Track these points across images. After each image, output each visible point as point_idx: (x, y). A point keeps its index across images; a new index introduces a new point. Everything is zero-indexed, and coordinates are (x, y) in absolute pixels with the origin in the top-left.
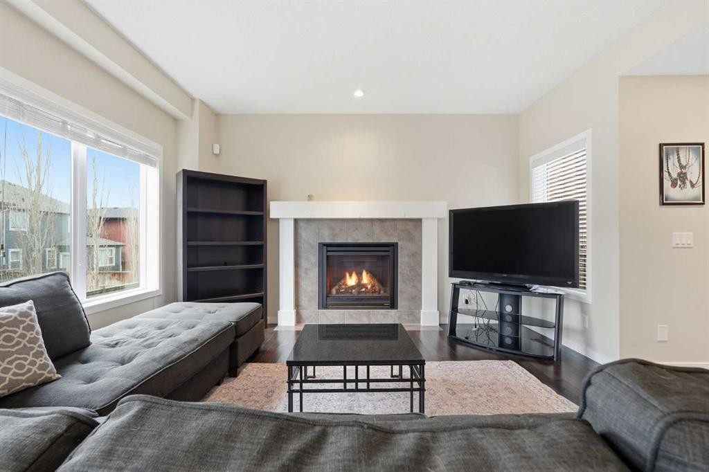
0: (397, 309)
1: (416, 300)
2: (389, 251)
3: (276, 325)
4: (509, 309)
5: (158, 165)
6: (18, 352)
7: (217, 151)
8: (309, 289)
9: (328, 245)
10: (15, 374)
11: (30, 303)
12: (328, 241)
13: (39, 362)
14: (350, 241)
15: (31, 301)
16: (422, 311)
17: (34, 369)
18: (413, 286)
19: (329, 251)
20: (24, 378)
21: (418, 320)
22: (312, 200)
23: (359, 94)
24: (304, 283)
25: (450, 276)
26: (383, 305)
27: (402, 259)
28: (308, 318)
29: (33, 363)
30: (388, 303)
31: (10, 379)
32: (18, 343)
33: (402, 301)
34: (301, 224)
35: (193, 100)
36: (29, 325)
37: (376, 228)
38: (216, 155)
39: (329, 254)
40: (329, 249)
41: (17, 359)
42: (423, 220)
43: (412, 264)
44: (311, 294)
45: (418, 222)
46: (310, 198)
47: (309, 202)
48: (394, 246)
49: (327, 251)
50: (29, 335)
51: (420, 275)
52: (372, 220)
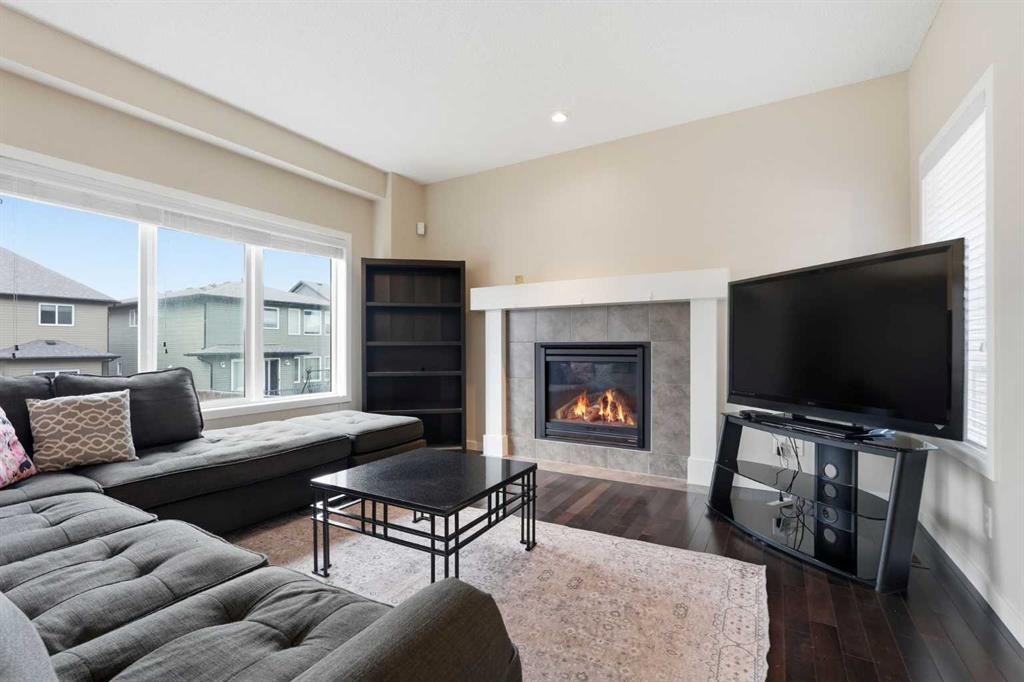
0: (649, 450)
1: (681, 437)
2: (635, 356)
3: (482, 453)
4: (831, 471)
5: (345, 256)
6: (99, 431)
7: (421, 231)
8: (524, 408)
9: (547, 347)
10: (91, 448)
11: (126, 392)
12: (547, 339)
13: (116, 442)
14: (577, 339)
15: (128, 390)
16: (690, 459)
17: (111, 447)
18: (677, 414)
19: (549, 355)
20: (98, 453)
21: (684, 473)
22: (522, 282)
23: (559, 118)
24: (517, 400)
25: (729, 401)
26: (626, 441)
27: (658, 369)
28: (522, 449)
29: (110, 442)
30: (634, 439)
31: (86, 452)
32: (101, 423)
33: (656, 437)
34: (514, 317)
35: (385, 174)
36: (116, 410)
37: (616, 321)
38: (420, 235)
39: (549, 359)
40: (549, 351)
41: (96, 436)
42: (692, 305)
43: (674, 377)
44: (526, 416)
45: (682, 307)
46: (519, 280)
47: (517, 286)
48: (644, 347)
49: (546, 355)
50: (113, 418)
51: (688, 397)
52: (608, 307)
